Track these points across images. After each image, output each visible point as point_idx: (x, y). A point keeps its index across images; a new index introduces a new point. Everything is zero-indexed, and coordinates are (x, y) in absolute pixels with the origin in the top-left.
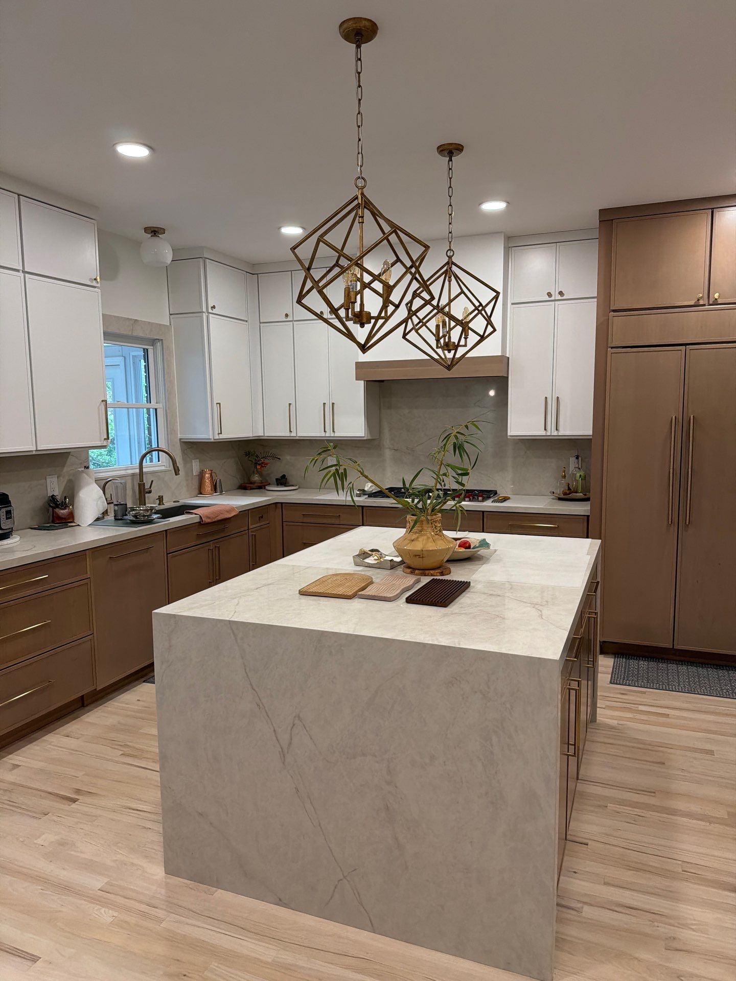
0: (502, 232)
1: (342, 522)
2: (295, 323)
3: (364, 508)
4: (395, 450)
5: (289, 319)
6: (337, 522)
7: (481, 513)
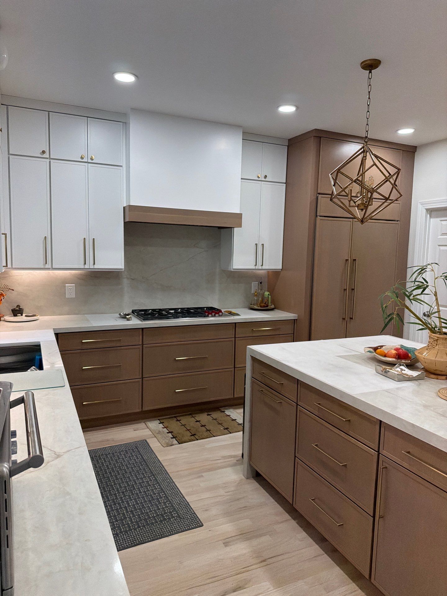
0: (241, 127)
1: (122, 344)
2: (51, 160)
3: (144, 329)
4: (132, 279)
5: (44, 156)
6: (118, 345)
7: (234, 324)
